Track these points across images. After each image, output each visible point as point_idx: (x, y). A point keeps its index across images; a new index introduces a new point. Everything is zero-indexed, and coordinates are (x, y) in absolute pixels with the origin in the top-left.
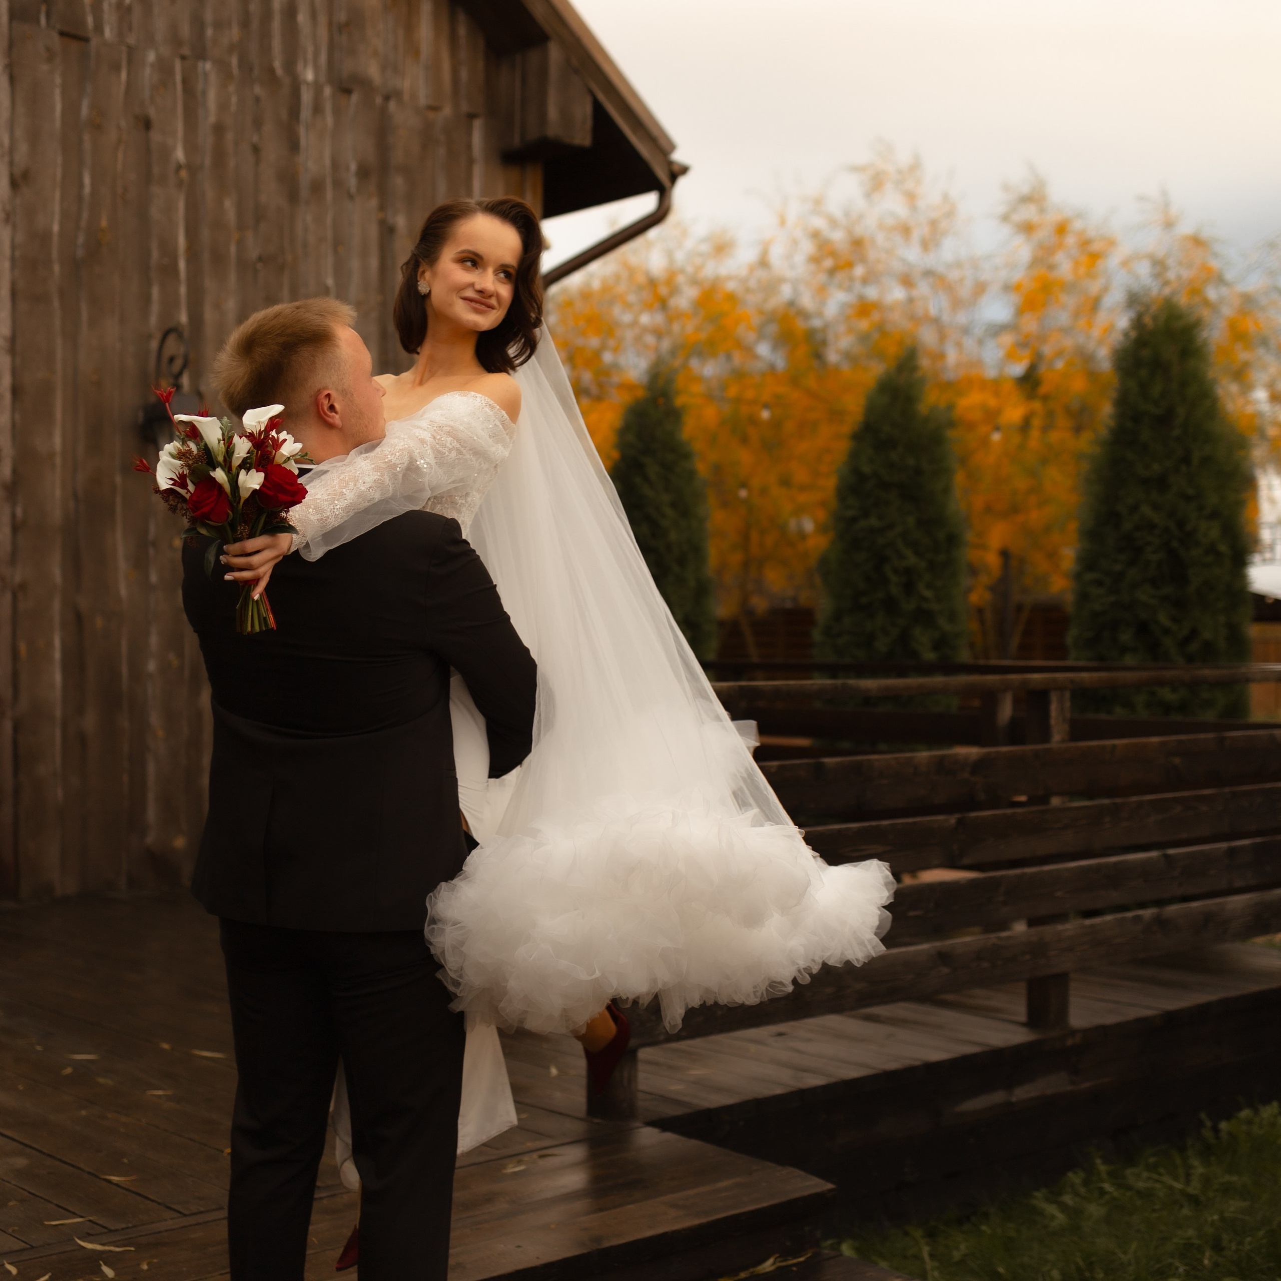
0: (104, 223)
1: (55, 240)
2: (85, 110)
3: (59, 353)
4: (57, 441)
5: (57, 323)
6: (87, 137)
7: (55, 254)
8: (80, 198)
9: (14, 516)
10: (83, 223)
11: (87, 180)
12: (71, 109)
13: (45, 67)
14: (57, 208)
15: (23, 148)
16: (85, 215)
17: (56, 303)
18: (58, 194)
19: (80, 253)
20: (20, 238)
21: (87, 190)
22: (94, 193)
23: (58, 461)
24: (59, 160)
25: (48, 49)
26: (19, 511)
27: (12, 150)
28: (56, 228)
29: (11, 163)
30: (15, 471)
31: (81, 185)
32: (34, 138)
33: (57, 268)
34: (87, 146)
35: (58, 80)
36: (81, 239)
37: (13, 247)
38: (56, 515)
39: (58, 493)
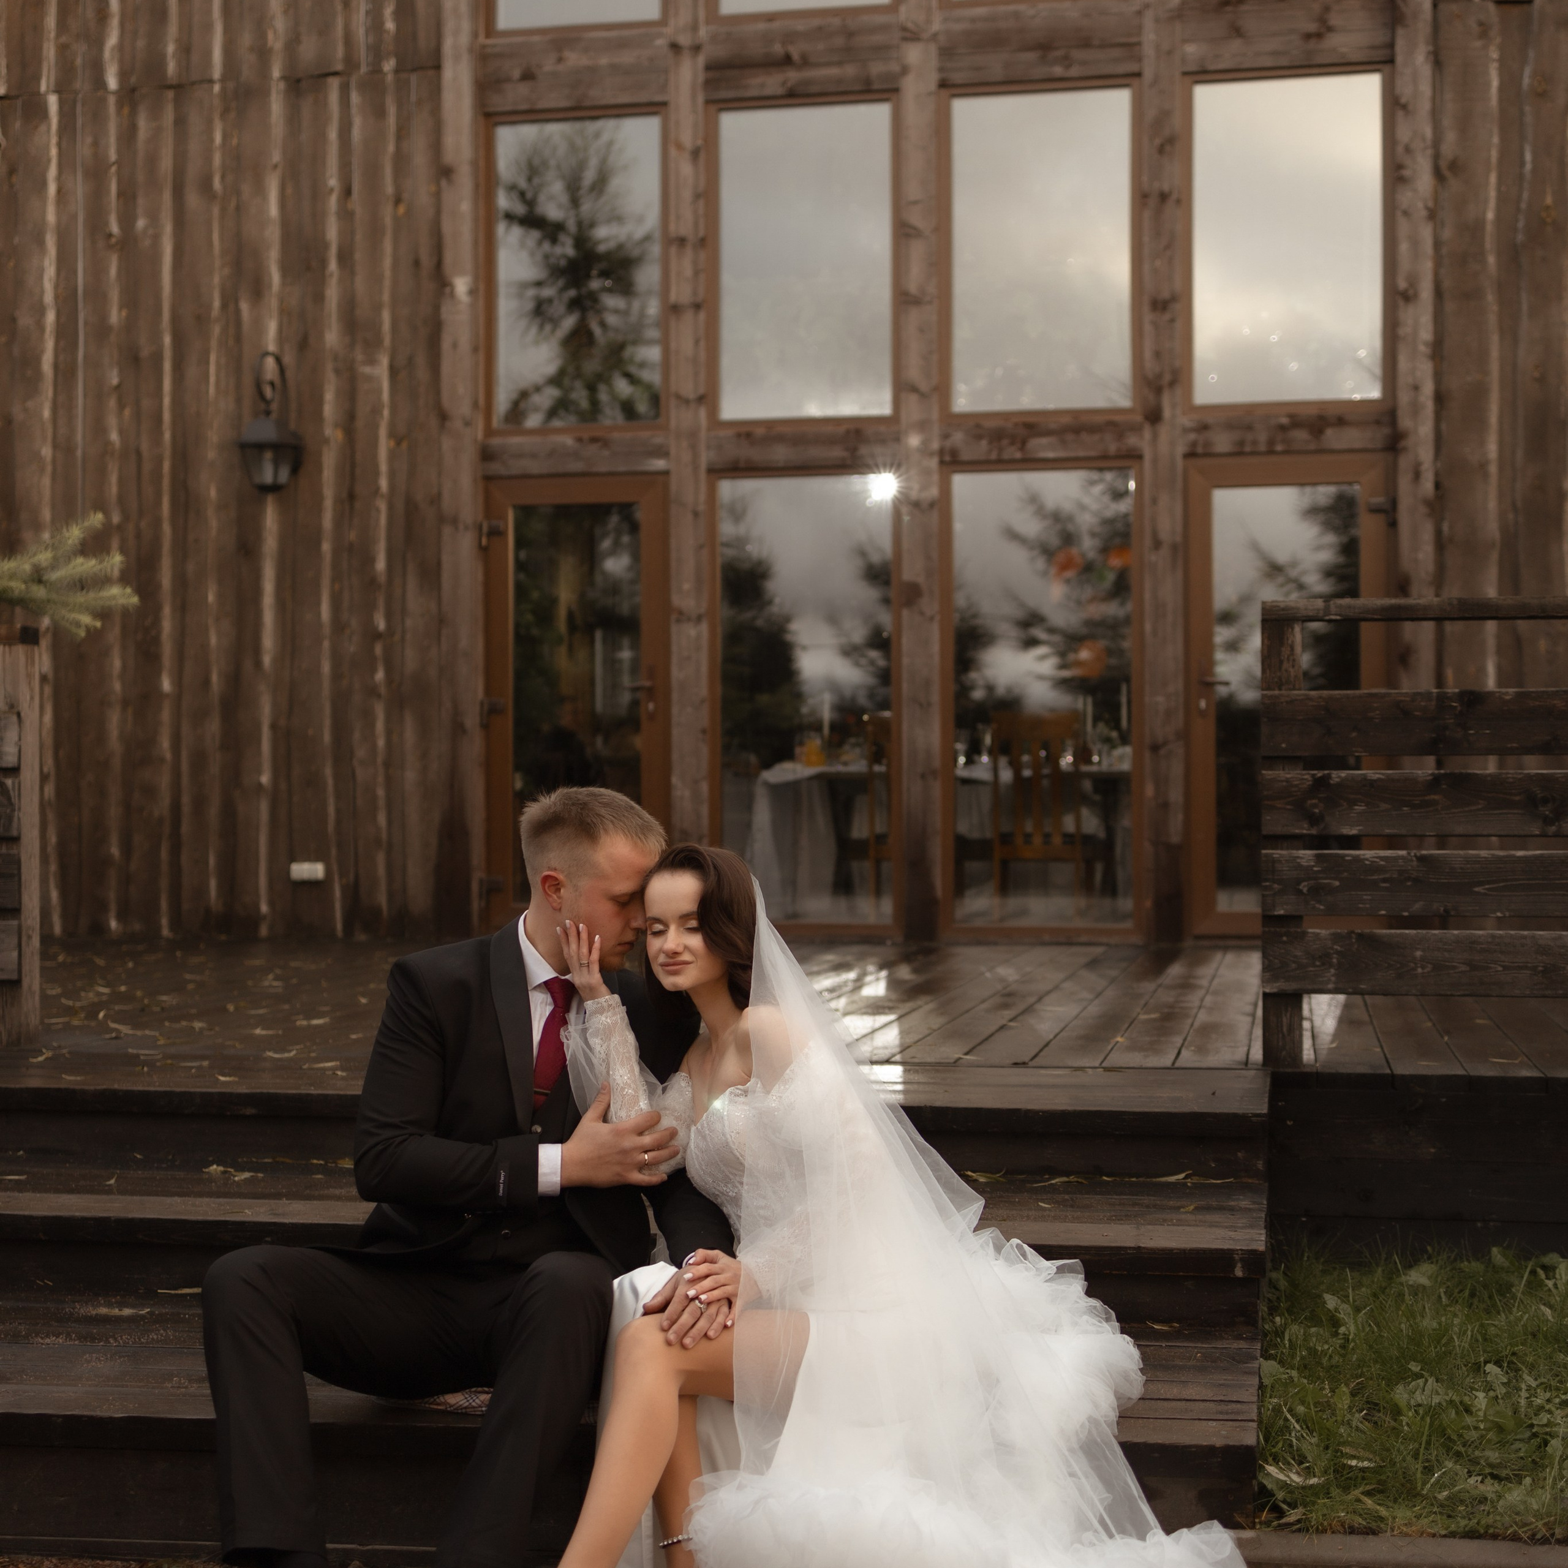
0: (1549, 200)
1: (1489, 228)
2: (1526, 81)
3: (1495, 353)
4: (1492, 449)
5: (1492, 319)
6: (1527, 109)
7: (1489, 242)
8: (1521, 177)
9: (1438, 533)
10: (1523, 206)
11: (1528, 157)
12: (1510, 82)
13: (1478, 44)
14: (1492, 194)
15: (1450, 137)
16: (1526, 195)
17: (1490, 297)
18: (1493, 178)
19: (1520, 237)
20: (1447, 234)
21: (1528, 167)
22: (1534, 170)
23: (1493, 469)
24: (1496, 140)
25: (1481, 24)
26: (1445, 527)
27: (1437, 142)
28: (1490, 215)
29: (1436, 157)
30: (1438, 486)
31: (1522, 163)
32: (1465, 124)
33: (1491, 259)
34: (1529, 119)
35: (1494, 54)
36: (1521, 224)
37: (1437, 244)
38: (1492, 528)
39: (1492, 504)
